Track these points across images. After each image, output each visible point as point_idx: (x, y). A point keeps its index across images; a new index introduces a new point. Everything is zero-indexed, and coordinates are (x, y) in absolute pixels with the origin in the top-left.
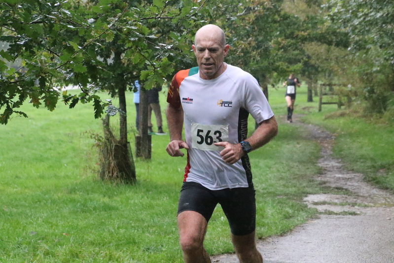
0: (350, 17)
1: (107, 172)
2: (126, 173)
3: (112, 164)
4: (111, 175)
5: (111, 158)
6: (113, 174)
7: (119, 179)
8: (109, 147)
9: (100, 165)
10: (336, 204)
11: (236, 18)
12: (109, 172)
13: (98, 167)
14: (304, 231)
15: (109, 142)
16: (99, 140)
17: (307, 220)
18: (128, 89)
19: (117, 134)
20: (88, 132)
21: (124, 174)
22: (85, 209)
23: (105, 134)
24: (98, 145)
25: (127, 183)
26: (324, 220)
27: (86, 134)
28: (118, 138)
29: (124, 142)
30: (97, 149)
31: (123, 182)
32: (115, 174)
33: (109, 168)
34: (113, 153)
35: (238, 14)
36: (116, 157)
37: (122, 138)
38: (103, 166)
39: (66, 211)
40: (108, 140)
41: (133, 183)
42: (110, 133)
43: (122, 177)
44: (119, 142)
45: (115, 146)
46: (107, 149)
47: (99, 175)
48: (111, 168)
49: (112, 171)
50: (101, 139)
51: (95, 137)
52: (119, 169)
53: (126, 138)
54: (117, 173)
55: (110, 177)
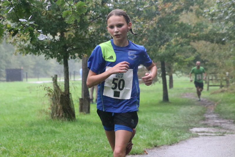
0: (223, 15)
1: (56, 113)
2: (69, 114)
3: (59, 107)
4: (58, 115)
5: (58, 104)
6: (59, 114)
7: (63, 118)
8: (57, 95)
9: (51, 109)
11: (143, 9)
12: (57, 113)
13: (50, 111)
14: (186, 143)
15: (57, 93)
16: (50, 91)
17: (190, 138)
19: (62, 88)
20: (42, 86)
21: (67, 114)
23: (54, 87)
24: (49, 95)
25: (69, 120)
26: (201, 138)
27: (41, 87)
28: (63, 90)
29: (67, 93)
30: (49, 98)
31: (66, 119)
32: (61, 115)
33: (57, 111)
34: (60, 100)
35: (145, 7)
36: (61, 103)
37: (66, 90)
38: (53, 108)
40: (56, 91)
41: (73, 120)
42: (58, 87)
43: (66, 116)
44: (64, 93)
45: (61, 95)
46: (56, 97)
47: (50, 116)
48: (58, 110)
49: (59, 113)
50: (51, 90)
51: (47, 89)
52: (63, 110)
53: (69, 90)
54: (62, 114)
55: (57, 116)
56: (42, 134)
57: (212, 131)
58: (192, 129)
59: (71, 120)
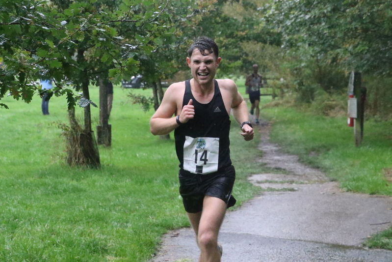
0: (283, 19)
1: (74, 158)
2: (91, 159)
3: (79, 151)
4: (77, 160)
5: (77, 146)
6: (79, 160)
7: (84, 164)
8: (75, 136)
9: (67, 151)
10: (276, 182)
11: (186, 19)
12: (76, 158)
13: (65, 154)
14: (251, 206)
15: (75, 131)
16: (66, 129)
17: (254, 197)
18: (90, 83)
19: (82, 124)
20: (55, 122)
21: (89, 160)
22: (55, 191)
23: (71, 124)
24: (65, 134)
25: (92, 168)
26: (268, 196)
27: (54, 125)
28: (83, 128)
29: (88, 131)
30: (64, 138)
31: (88, 167)
32: (81, 160)
33: (75, 155)
34: (79, 141)
35: (188, 16)
36: (82, 144)
37: (87, 128)
38: (70, 152)
39: (38, 193)
40: (74, 129)
41: (98, 168)
42: (76, 123)
43: (88, 162)
44: (84, 131)
45: (81, 134)
46: (74, 138)
47: (67, 161)
48: (77, 154)
49: (79, 157)
50: (68, 128)
51: (62, 127)
52: (84, 155)
53: (90, 127)
54: (83, 159)
55: (77, 162)
56: (61, 192)
57: (277, 179)
58: (251, 176)
59: (94, 167)
